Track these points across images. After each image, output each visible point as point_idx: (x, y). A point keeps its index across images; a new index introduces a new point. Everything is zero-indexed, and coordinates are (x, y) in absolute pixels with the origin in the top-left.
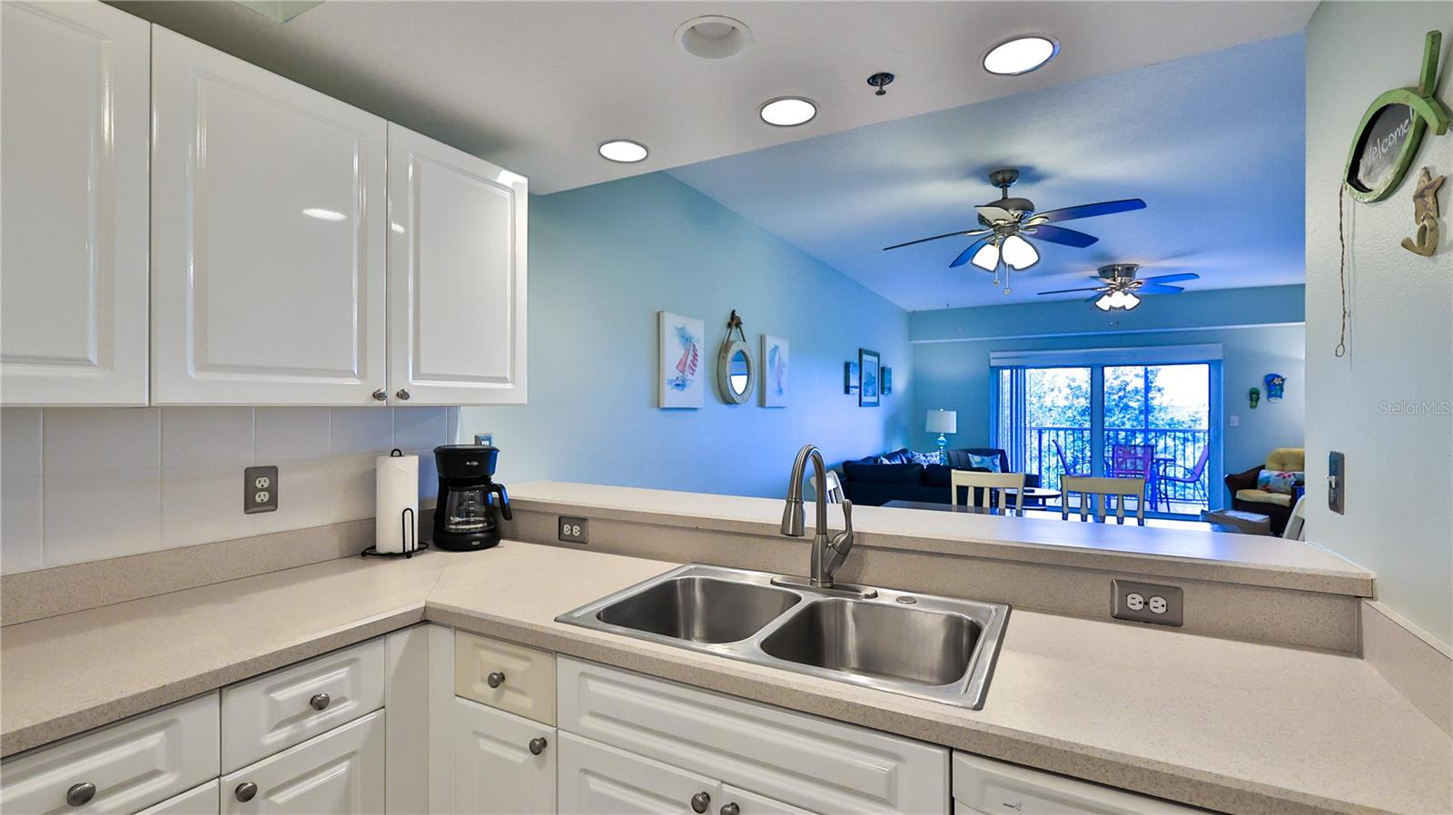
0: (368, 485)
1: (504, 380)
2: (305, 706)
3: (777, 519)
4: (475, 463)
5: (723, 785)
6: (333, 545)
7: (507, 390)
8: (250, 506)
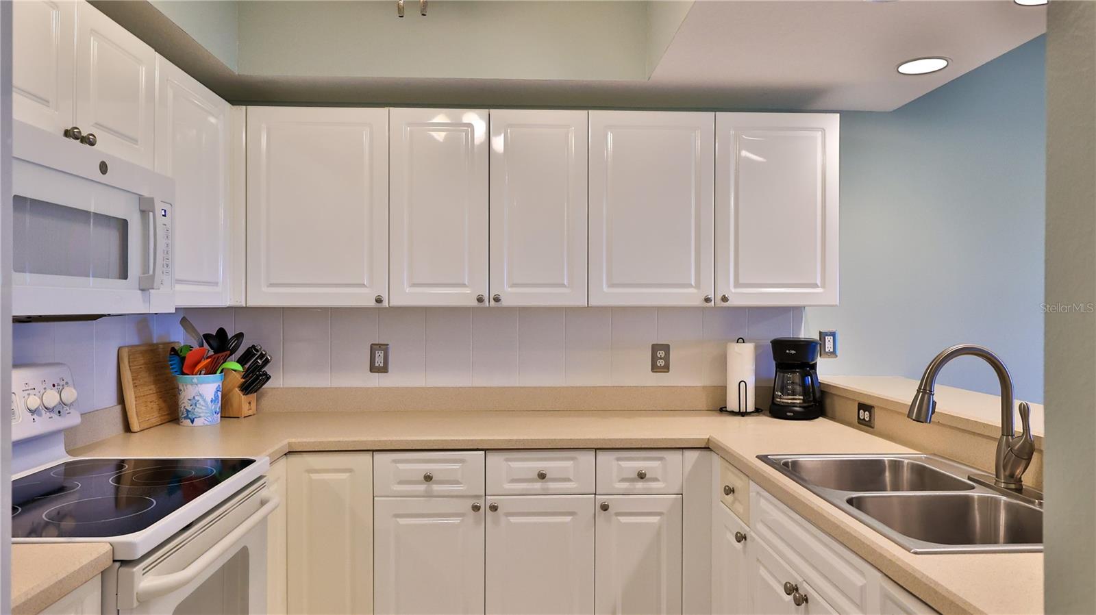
0: (722, 363)
1: (815, 286)
2: (635, 475)
3: (909, 400)
4: (793, 352)
5: (805, 582)
6: (702, 401)
7: (817, 293)
8: (654, 368)
